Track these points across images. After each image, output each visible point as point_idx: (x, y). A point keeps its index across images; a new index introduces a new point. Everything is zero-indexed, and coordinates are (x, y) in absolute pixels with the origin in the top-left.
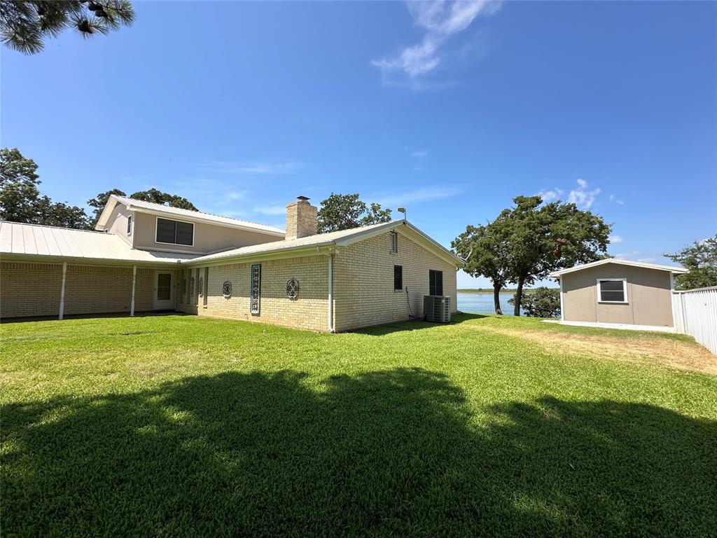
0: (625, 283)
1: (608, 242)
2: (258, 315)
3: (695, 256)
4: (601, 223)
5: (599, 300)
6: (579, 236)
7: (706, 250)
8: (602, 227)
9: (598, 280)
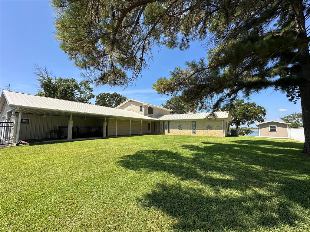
0: (276, 127)
1: (266, 115)
2: (195, 134)
3: (288, 119)
4: (264, 109)
5: (270, 131)
6: (258, 113)
7: (291, 117)
8: (265, 110)
9: (269, 126)
